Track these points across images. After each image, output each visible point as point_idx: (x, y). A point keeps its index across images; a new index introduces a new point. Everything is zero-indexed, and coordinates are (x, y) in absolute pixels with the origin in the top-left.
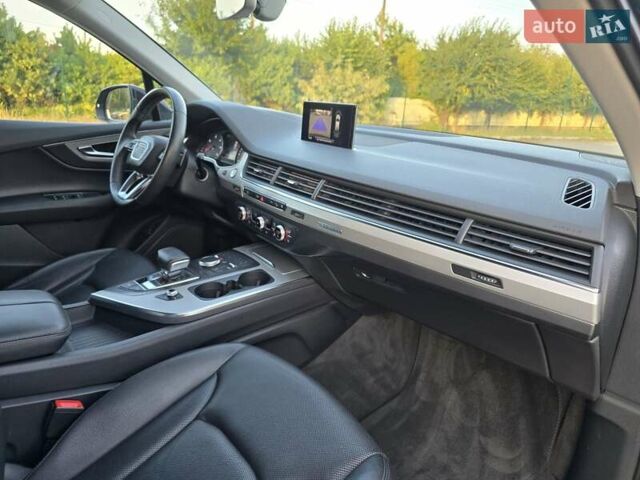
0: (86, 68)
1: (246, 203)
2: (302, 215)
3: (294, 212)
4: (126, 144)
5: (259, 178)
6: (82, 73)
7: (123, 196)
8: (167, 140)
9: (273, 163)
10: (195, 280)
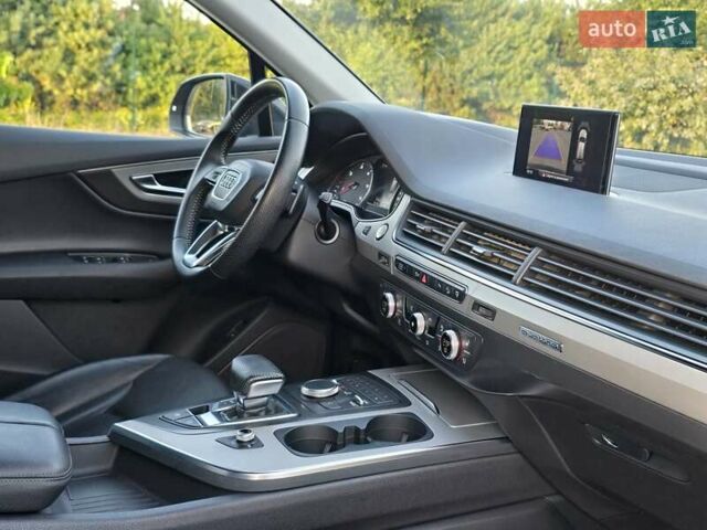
0: (174, 47)
1: (398, 287)
2: (491, 312)
3: (477, 305)
4: (208, 173)
5: (424, 241)
6: (166, 55)
7: (189, 260)
8: (272, 166)
9: (451, 215)
10: (289, 421)
